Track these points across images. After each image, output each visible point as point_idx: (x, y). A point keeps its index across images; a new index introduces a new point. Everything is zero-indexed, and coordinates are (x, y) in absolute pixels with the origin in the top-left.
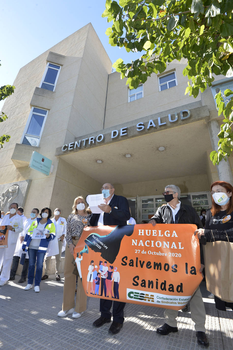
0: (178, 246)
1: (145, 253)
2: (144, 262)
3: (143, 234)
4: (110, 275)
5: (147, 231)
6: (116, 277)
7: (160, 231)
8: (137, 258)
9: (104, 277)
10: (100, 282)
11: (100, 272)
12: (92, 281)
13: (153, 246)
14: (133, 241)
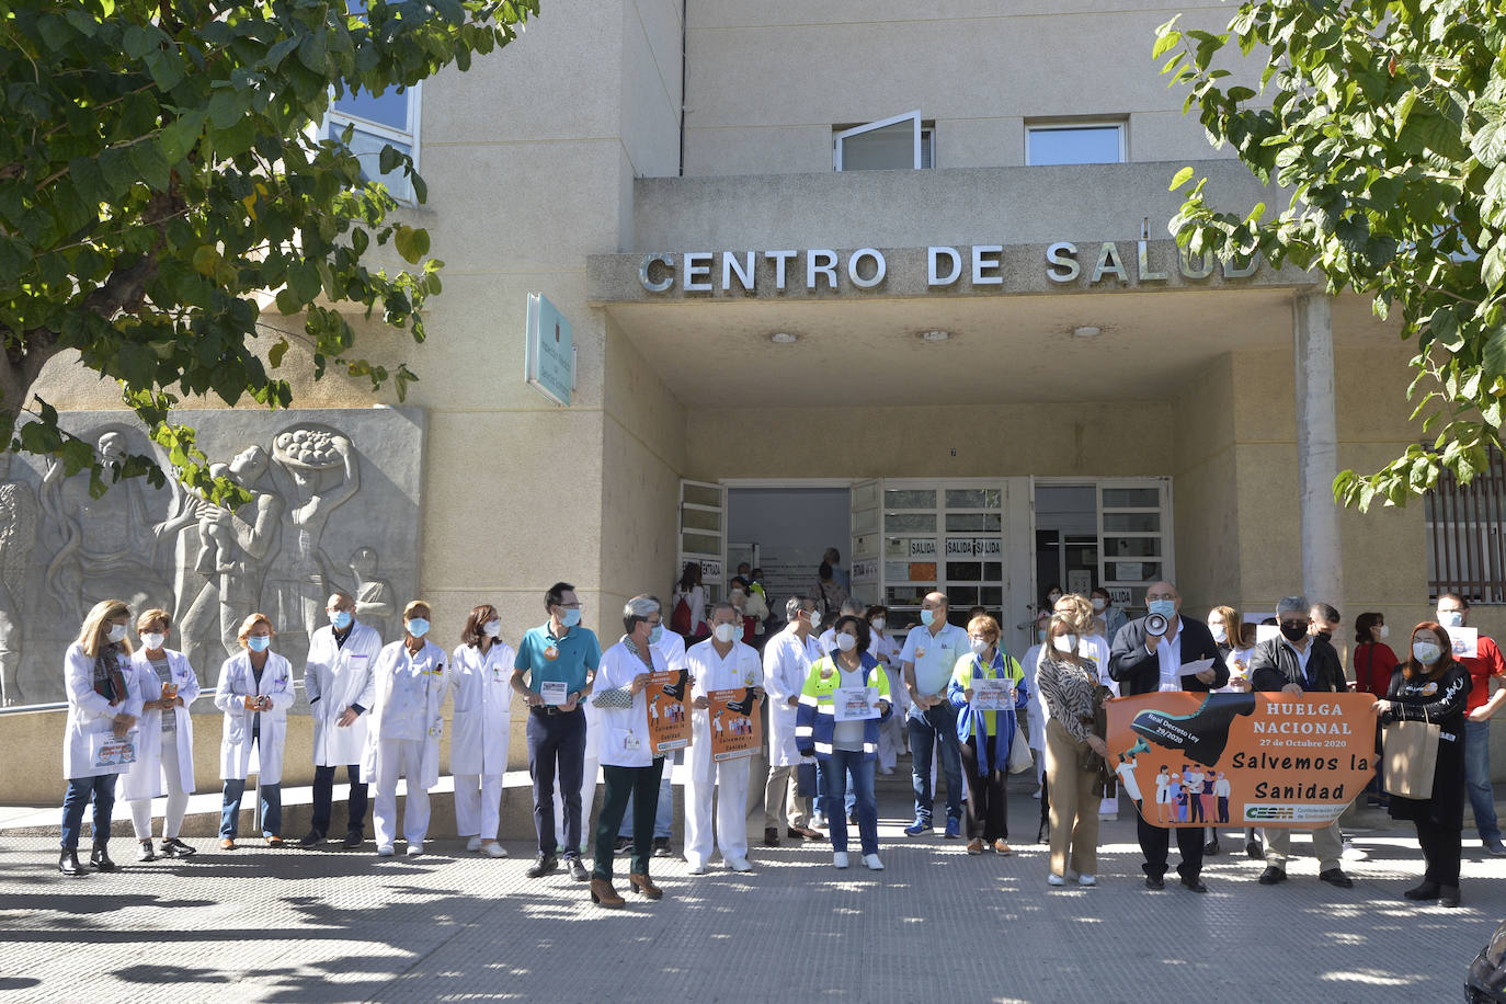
0: (1341, 729)
1: (1281, 744)
2: (1277, 759)
3: (1276, 712)
4: (1208, 787)
5: (1284, 705)
6: (1222, 788)
7: (1310, 706)
8: (1264, 754)
9: (1195, 791)
10: (1189, 801)
11: (1185, 783)
12: (1168, 800)
13: (1295, 731)
14: (1256, 724)
